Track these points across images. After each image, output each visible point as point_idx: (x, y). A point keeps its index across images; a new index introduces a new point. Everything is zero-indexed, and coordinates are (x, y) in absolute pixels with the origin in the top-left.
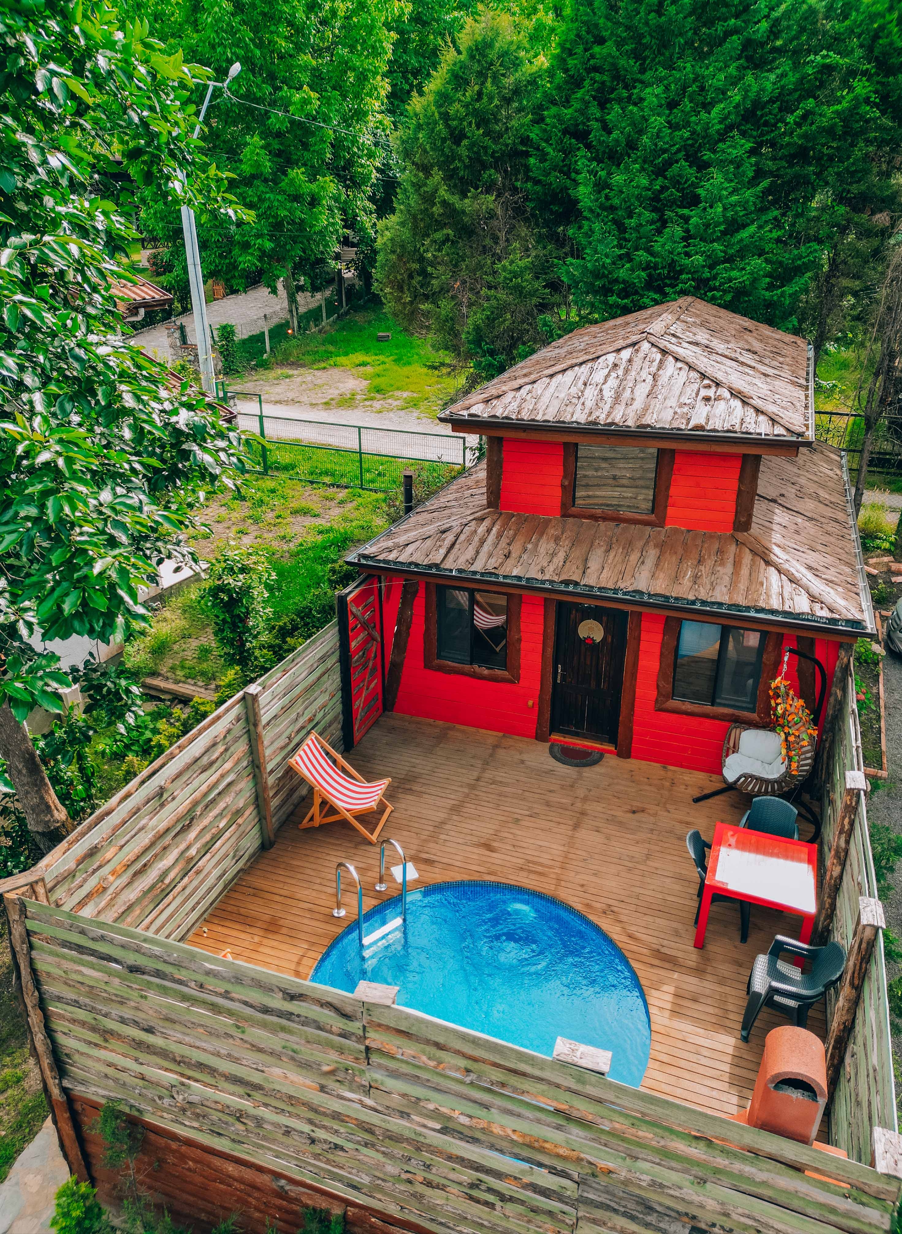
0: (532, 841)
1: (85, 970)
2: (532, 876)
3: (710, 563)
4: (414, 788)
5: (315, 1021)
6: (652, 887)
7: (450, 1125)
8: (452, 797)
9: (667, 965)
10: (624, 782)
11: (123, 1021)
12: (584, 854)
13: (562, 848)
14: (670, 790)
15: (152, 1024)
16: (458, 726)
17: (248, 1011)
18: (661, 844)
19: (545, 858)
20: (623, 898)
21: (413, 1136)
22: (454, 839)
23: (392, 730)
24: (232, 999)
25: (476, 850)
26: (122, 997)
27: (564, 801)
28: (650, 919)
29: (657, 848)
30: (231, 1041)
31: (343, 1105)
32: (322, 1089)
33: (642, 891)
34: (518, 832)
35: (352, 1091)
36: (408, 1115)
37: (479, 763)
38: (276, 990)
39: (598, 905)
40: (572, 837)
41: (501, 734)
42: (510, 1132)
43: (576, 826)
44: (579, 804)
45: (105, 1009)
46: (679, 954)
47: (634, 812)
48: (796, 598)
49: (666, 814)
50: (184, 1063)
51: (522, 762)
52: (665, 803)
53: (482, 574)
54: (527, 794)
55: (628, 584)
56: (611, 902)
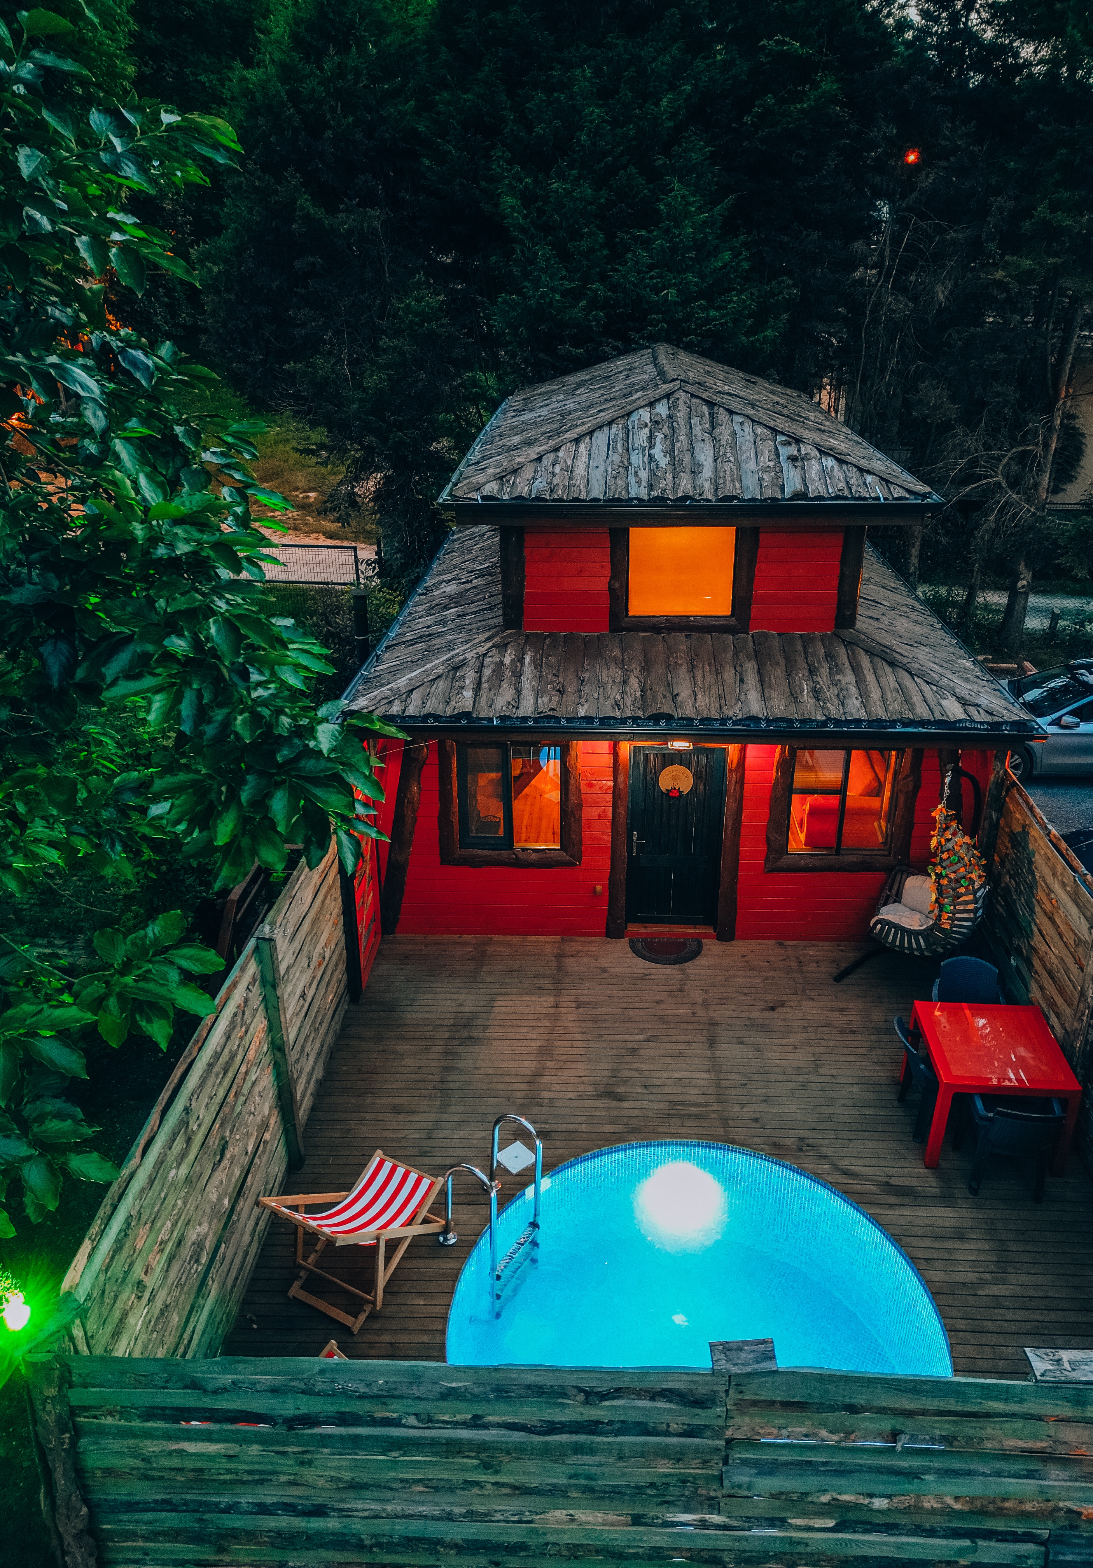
0: (665, 1075)
1: (190, 1447)
2: (689, 1123)
3: (824, 670)
4: (475, 1034)
5: (639, 1424)
6: (842, 1102)
7: (851, 1516)
8: (534, 1036)
9: (907, 1200)
10: (740, 973)
11: (263, 1509)
12: (738, 1077)
13: (707, 1076)
14: (801, 972)
15: (319, 1501)
16: (496, 938)
17: (517, 1437)
18: (823, 1043)
19: (693, 1096)
20: (813, 1125)
21: (787, 1548)
22: (562, 1095)
23: (405, 959)
24: (486, 1426)
25: (599, 1104)
26: (261, 1472)
27: (681, 1012)
28: (858, 1144)
29: (823, 1050)
30: (476, 1490)
31: (670, 1535)
32: (637, 1520)
33: (830, 1110)
34: (643, 1066)
35: (687, 1510)
36: (783, 1520)
37: (547, 983)
38: (575, 1392)
39: (788, 1142)
40: (713, 1058)
41: (558, 938)
42: (950, 1501)
43: (712, 1043)
44: (701, 1013)
45: (225, 1500)
46: (914, 1182)
47: (773, 1009)
48: (944, 703)
49: (811, 1003)
50: (379, 1545)
51: (604, 970)
52: (804, 990)
53: (536, 720)
54: (630, 1012)
55: (737, 710)
56: (803, 1134)
